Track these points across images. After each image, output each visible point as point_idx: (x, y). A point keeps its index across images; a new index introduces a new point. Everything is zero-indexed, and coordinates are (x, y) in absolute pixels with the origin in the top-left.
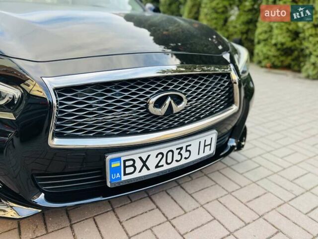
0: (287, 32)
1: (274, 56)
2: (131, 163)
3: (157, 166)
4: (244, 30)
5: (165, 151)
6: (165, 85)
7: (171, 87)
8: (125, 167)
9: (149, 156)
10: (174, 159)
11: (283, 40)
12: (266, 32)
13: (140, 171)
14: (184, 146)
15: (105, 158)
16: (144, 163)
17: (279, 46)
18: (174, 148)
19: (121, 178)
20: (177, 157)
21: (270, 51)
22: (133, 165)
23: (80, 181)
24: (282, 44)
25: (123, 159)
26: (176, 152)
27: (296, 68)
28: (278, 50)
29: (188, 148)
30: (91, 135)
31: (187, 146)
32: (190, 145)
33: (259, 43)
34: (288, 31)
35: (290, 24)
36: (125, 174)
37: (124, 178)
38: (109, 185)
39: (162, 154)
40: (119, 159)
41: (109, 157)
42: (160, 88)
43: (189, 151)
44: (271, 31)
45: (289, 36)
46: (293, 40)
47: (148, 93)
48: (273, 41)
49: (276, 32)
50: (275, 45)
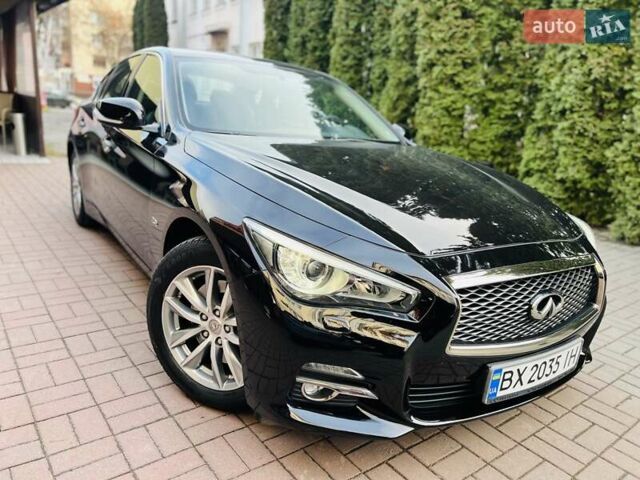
0: (584, 163)
1: (559, 200)
2: (509, 376)
3: (530, 381)
4: (498, 150)
5: (539, 363)
8: (504, 380)
9: (526, 368)
10: (545, 373)
11: (578, 176)
12: (542, 158)
13: (514, 387)
14: (556, 357)
15: (488, 368)
16: (520, 375)
17: (568, 185)
18: (547, 360)
20: (548, 371)
21: (552, 190)
22: (510, 379)
24: (575, 182)
25: (504, 370)
26: (549, 364)
27: (595, 221)
28: (566, 190)
29: (558, 360)
30: (473, 340)
31: (558, 358)
32: (560, 356)
33: (528, 174)
34: (586, 161)
35: (589, 151)
36: (502, 389)
37: (500, 394)
38: (486, 401)
39: (537, 366)
40: (500, 371)
41: (494, 367)
43: (559, 363)
44: (553, 158)
45: (587, 171)
46: (594, 175)
47: (531, 293)
48: (559, 176)
49: (563, 160)
50: (562, 181)
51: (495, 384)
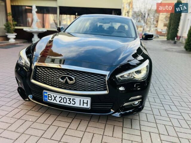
2: (50, 96)
3: (60, 102)
5: (63, 97)
6: (68, 73)
7: (70, 74)
9: (56, 96)
10: (67, 102)
13: (54, 100)
14: (72, 98)
16: (55, 98)
18: (67, 97)
19: (47, 100)
20: (68, 101)
23: (39, 96)
25: (48, 93)
29: (74, 100)
30: (43, 82)
31: (73, 99)
32: (75, 99)
36: (49, 99)
37: (48, 101)
41: (44, 91)
42: (66, 73)
43: (75, 102)
47: (61, 74)
51: (46, 96)
